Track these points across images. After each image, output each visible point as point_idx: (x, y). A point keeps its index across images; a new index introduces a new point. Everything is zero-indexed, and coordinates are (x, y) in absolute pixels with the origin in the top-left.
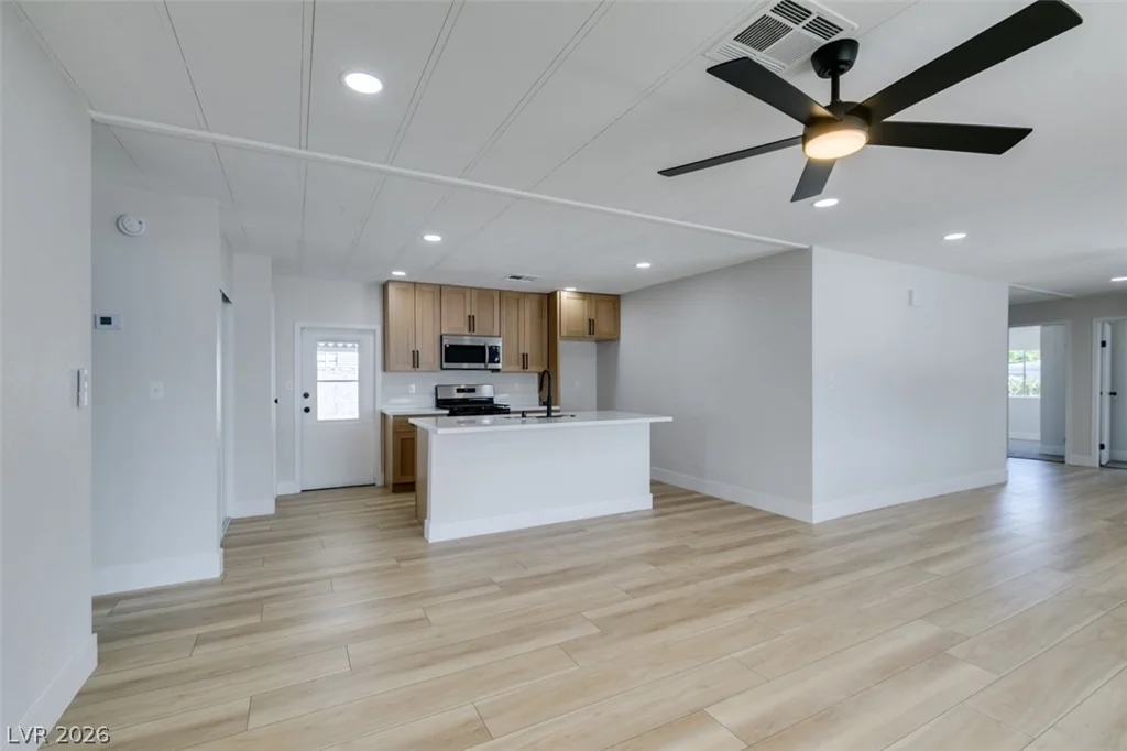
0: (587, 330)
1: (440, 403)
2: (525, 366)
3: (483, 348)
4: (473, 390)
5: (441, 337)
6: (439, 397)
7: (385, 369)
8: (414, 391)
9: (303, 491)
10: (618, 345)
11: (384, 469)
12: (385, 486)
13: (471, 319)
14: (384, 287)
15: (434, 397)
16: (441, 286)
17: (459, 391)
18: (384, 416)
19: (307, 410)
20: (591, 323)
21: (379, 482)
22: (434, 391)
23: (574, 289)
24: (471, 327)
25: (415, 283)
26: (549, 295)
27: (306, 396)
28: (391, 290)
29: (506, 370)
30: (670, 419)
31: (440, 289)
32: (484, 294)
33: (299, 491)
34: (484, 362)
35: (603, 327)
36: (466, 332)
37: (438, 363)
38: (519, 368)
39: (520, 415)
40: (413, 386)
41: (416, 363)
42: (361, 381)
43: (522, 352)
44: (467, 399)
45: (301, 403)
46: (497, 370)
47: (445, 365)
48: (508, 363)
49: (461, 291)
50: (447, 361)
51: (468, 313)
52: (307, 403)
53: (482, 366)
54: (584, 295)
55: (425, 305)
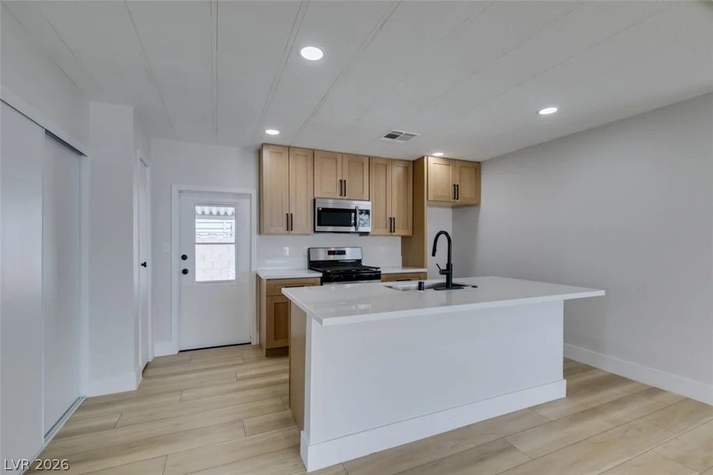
0: (451, 194)
1: (313, 265)
2: (392, 230)
4: (342, 253)
5: (314, 200)
6: (311, 260)
7: (260, 232)
8: (288, 253)
9: (181, 351)
10: (479, 209)
11: (259, 330)
12: (260, 346)
13: (343, 183)
14: (259, 153)
15: (307, 259)
16: (313, 150)
17: (330, 253)
18: (258, 278)
19: (185, 272)
20: (456, 187)
21: (255, 342)
22: (306, 254)
23: (441, 155)
24: (343, 192)
25: (289, 147)
26: (414, 162)
27: (184, 257)
28: (266, 155)
29: (374, 233)
30: (602, 293)
31: (312, 154)
32: (355, 160)
33: (176, 352)
35: (466, 193)
36: (337, 196)
37: (311, 226)
38: (387, 231)
40: (287, 248)
41: (289, 226)
42: (237, 243)
43: (390, 216)
44: (337, 261)
45: (178, 265)
46: (366, 234)
47: (318, 228)
48: (375, 226)
49: (333, 156)
50: (318, 225)
51: (339, 178)
52: (185, 264)
54: (449, 161)
55: (299, 168)
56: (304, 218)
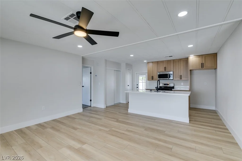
0: (201, 67)
2: (181, 78)
3: (168, 74)
4: (168, 85)
5: (158, 73)
7: (148, 80)
13: (165, 68)
16: (158, 62)
17: (165, 85)
19: (137, 87)
20: (202, 64)
23: (193, 55)
28: (148, 64)
29: (174, 79)
32: (168, 62)
34: (168, 78)
36: (164, 71)
38: (179, 79)
39: (150, 90)
41: (152, 78)
42: (146, 82)
43: (180, 75)
44: (167, 87)
46: (172, 80)
49: (163, 62)
50: (159, 78)
52: (137, 86)
53: (168, 79)
55: (155, 66)
56: (156, 77)
